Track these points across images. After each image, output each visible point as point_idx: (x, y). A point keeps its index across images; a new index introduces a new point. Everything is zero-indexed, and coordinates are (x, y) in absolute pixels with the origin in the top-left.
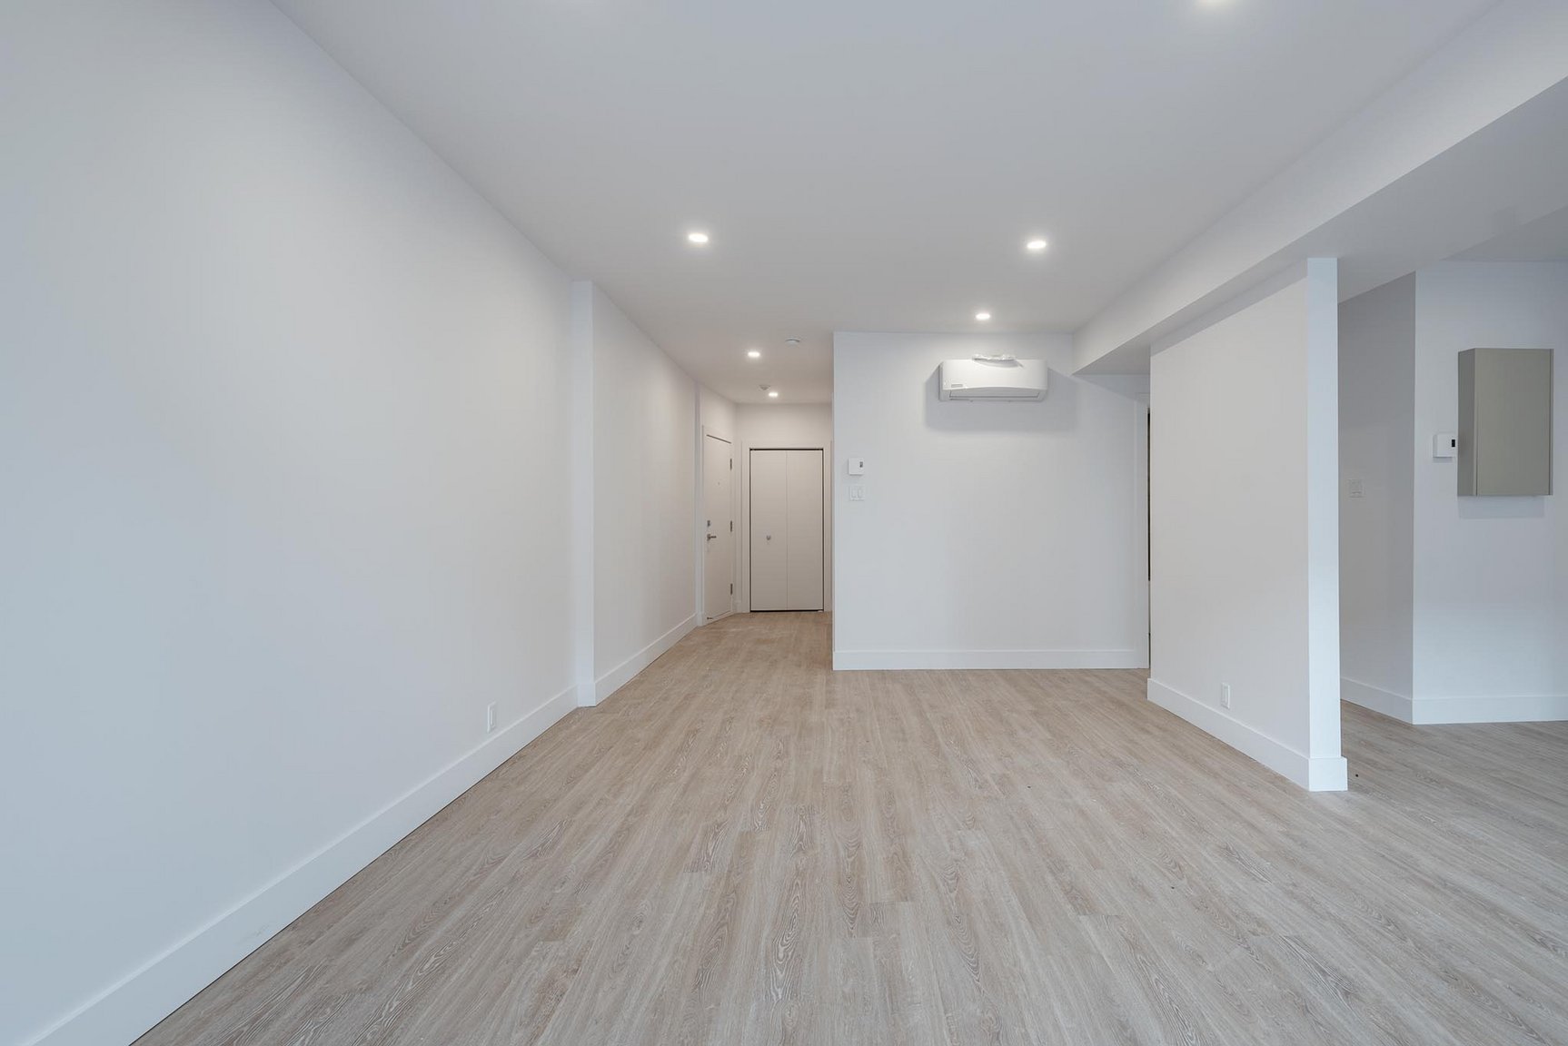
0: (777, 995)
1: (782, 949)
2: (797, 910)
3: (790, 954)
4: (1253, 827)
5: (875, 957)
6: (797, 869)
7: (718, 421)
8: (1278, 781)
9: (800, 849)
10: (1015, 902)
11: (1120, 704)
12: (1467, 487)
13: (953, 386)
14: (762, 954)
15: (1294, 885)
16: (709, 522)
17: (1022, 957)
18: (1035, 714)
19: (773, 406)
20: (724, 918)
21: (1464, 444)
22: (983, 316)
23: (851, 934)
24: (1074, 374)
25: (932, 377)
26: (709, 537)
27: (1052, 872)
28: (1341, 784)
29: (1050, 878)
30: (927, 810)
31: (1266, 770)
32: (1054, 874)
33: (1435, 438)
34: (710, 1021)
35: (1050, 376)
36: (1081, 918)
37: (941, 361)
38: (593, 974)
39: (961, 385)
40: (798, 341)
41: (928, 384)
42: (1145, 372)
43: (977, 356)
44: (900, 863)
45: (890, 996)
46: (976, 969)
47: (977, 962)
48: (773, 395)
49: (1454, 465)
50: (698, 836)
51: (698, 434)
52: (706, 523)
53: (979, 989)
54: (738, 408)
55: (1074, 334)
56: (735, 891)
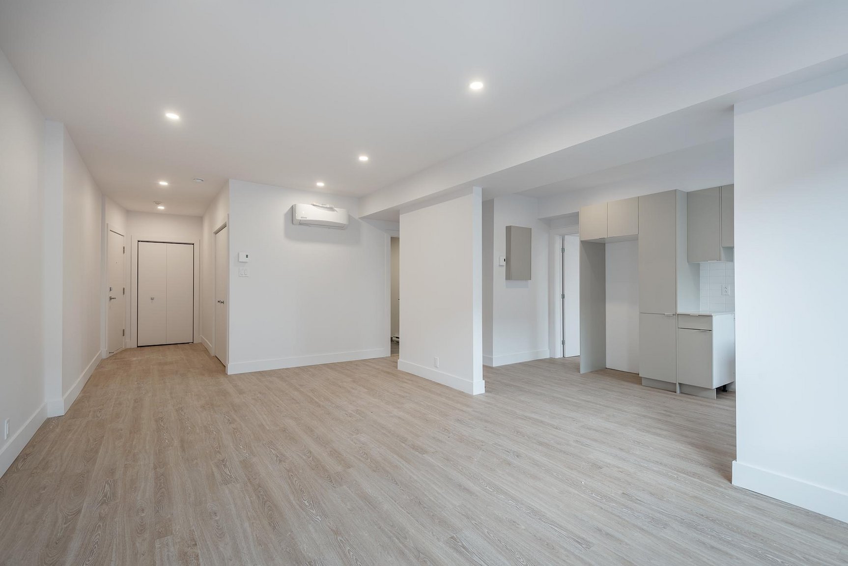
0: (318, 519)
1: (306, 502)
2: (300, 485)
3: (311, 502)
4: (462, 410)
5: (352, 492)
6: (286, 469)
7: (116, 221)
8: (461, 393)
9: (280, 461)
10: (395, 456)
11: (388, 373)
12: (508, 277)
13: (301, 218)
14: (297, 507)
15: (486, 427)
16: (110, 288)
17: (411, 474)
18: (354, 382)
19: (160, 214)
20: (263, 498)
21: (507, 260)
22: (320, 184)
23: (335, 487)
24: (360, 218)
25: (289, 210)
26: (111, 299)
27: (402, 442)
28: (483, 391)
29: (403, 445)
30: (333, 431)
31: (456, 390)
32: (404, 443)
33: (499, 258)
34: (293, 539)
35: (350, 218)
36: (424, 455)
37: (294, 204)
38: (208, 542)
39: (306, 218)
40: (202, 181)
41: (286, 215)
42: (397, 221)
43: (315, 204)
44: (335, 454)
45: (369, 503)
46: (397, 484)
47: (395, 481)
48: (161, 208)
49: (504, 268)
50: (213, 469)
51: (103, 229)
52: (109, 290)
53: (403, 490)
54: (129, 213)
55: (359, 199)
56: (260, 486)
